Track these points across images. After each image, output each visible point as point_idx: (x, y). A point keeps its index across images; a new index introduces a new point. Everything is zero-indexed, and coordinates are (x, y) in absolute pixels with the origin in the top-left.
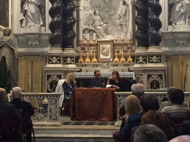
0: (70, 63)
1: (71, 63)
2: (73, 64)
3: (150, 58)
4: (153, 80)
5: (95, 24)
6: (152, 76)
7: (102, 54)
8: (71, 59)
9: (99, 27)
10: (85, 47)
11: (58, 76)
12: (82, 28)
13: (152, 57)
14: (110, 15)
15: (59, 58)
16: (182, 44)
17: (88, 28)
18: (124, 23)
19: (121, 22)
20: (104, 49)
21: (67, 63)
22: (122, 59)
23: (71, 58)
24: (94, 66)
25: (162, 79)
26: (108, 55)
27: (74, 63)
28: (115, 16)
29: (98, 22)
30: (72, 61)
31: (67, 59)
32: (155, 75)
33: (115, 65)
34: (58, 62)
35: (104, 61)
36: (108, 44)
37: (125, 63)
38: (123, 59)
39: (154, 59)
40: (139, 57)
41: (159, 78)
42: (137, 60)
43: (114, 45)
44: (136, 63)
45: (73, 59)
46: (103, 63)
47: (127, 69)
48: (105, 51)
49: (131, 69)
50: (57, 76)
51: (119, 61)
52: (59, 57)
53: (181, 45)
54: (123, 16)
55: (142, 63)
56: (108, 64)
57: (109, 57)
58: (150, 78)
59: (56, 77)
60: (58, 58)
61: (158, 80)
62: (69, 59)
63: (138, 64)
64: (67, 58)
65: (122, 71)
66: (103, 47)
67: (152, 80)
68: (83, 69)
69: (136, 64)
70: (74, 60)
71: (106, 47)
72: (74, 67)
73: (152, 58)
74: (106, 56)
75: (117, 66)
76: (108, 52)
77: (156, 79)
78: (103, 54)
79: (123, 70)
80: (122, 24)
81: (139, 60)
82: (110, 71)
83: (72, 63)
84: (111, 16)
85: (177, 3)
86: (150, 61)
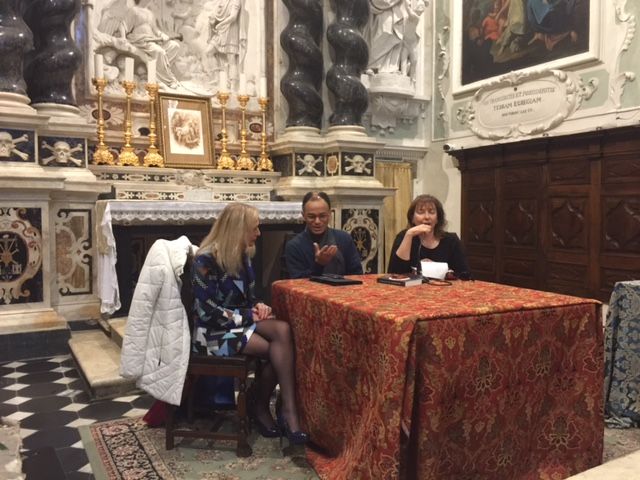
0: (69, 161)
1: (71, 164)
2: (82, 166)
3: (347, 159)
4: (357, 225)
5: (138, 36)
6: (353, 215)
7: (176, 138)
8: (72, 147)
9: (154, 47)
10: (109, 107)
11: (24, 212)
12: (96, 40)
13: (351, 156)
14: (176, 18)
15: (23, 138)
16: (385, 130)
17: (116, 44)
18: (232, 50)
19: (220, 45)
20: (180, 122)
21: (55, 160)
22: (244, 159)
23: (72, 142)
24: (152, 179)
25: (377, 225)
26: (196, 144)
27: (83, 163)
28: (193, 26)
29: (147, 27)
30: (77, 155)
31: (52, 145)
32: (360, 213)
33: (222, 180)
34: (24, 156)
35: (186, 164)
36: (194, 109)
37: (252, 172)
38: (245, 161)
39: (357, 163)
40: (304, 155)
41: (371, 219)
42: (300, 166)
43: (214, 114)
44: (297, 174)
45: (79, 148)
46: (182, 171)
47: (266, 190)
48: (185, 129)
49: (279, 193)
50: (20, 215)
51: (235, 165)
52: (26, 132)
53: (382, 132)
54: (228, 26)
55: (312, 174)
56: (198, 174)
57: (199, 150)
58: (349, 220)
59: (14, 217)
60: (22, 135)
61: (366, 226)
62: (62, 146)
63: (301, 178)
64: (52, 141)
65: (252, 197)
66: (177, 116)
67: (354, 226)
68: (121, 187)
69: (297, 178)
70: (84, 152)
71: (187, 115)
72: (87, 178)
73: (351, 160)
74: (190, 146)
75: (226, 182)
76: (196, 134)
77: (363, 225)
78: (180, 139)
79: (255, 195)
80: (221, 50)
81: (304, 166)
82: (216, 197)
83: (78, 162)
84: (181, 22)
85: (386, 13)
86: (347, 169)
